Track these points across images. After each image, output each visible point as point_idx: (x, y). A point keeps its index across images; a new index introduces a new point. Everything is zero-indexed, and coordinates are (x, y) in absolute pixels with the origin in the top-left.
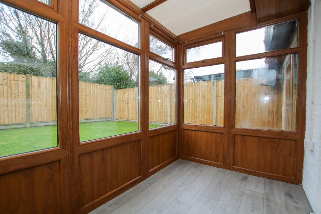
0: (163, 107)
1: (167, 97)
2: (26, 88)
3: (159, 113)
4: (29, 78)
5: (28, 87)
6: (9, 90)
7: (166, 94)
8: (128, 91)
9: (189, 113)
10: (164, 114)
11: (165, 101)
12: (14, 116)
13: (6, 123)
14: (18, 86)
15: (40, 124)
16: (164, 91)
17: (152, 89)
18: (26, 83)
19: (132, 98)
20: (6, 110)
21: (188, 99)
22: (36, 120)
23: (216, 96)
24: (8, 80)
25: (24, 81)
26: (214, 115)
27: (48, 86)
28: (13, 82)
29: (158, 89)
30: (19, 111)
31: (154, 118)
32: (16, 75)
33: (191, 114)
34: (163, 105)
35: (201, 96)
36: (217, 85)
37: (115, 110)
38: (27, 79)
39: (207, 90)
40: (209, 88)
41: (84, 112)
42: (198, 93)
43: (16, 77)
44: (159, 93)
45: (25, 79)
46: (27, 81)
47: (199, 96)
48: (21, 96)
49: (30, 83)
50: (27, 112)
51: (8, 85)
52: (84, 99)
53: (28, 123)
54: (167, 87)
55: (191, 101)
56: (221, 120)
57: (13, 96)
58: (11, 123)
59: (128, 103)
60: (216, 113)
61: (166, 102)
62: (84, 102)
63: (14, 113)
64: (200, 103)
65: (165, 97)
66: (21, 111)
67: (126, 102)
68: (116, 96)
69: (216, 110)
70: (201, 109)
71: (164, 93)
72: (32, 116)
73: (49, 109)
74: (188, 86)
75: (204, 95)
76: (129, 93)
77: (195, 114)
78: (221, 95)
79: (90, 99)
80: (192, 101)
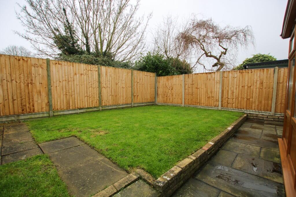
0: (213, 93)
1: (218, 83)
2: (98, 77)
3: (208, 98)
4: (99, 68)
5: (99, 75)
6: (88, 78)
7: (217, 81)
8: (173, 78)
9: (244, 98)
10: (214, 99)
11: (215, 87)
12: (91, 101)
13: (86, 107)
14: (93, 75)
15: (107, 108)
16: (214, 78)
17: (200, 76)
18: (98, 73)
19: (177, 84)
20: (86, 96)
21: (243, 85)
22: (105, 104)
23: (277, 82)
24: (87, 71)
25: (96, 71)
26: (274, 100)
27: (112, 75)
28: (90, 71)
29: (208, 77)
30: (94, 97)
31: (202, 102)
32: (91, 66)
33: (245, 99)
34: (213, 91)
35: (258, 82)
36: (278, 72)
37: (158, 95)
38: (99, 69)
39: (267, 77)
40: (269, 75)
41: (136, 97)
42: (255, 79)
43: (91, 67)
44: (209, 80)
45: (97, 69)
46: (98, 71)
47: (256, 83)
48: (95, 84)
49: (101, 73)
50: (99, 97)
51: (87, 74)
52: (136, 85)
53: (100, 106)
54: (218, 74)
55: (246, 87)
56: (281, 106)
57: (90, 84)
58: (89, 107)
59: (172, 89)
60: (276, 98)
61: (217, 87)
62: (136, 88)
63: (91, 98)
64: (258, 89)
65: (215, 83)
66: (95, 96)
67: (170, 87)
68: (159, 82)
69: (276, 96)
70: (258, 95)
71: (214, 80)
72: (102, 101)
73: (113, 94)
74: (243, 74)
75: (263, 81)
76: (174, 80)
77: (250, 99)
78: (283, 82)
79: (140, 85)
80: (248, 87)
